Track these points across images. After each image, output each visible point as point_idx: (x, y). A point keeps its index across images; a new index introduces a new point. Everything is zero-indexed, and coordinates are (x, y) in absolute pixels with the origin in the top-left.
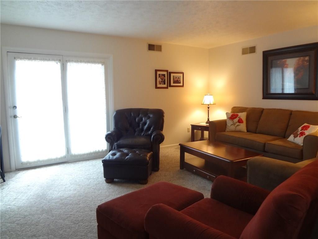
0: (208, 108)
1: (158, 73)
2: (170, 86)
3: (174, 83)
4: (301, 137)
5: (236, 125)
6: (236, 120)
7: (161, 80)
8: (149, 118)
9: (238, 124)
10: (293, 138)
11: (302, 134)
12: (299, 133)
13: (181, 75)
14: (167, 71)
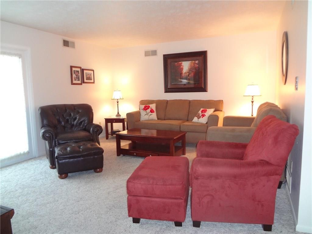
0: (118, 102)
1: (74, 69)
2: (84, 82)
3: (87, 79)
4: (203, 118)
5: (149, 115)
6: (149, 110)
7: (76, 76)
8: (78, 112)
9: (151, 113)
10: (197, 119)
11: (203, 116)
12: (201, 115)
13: (92, 72)
14: (80, 68)
